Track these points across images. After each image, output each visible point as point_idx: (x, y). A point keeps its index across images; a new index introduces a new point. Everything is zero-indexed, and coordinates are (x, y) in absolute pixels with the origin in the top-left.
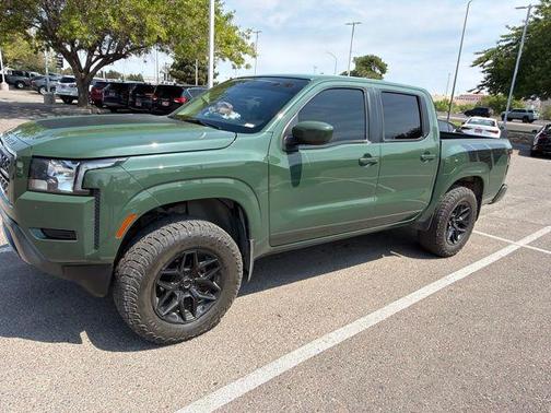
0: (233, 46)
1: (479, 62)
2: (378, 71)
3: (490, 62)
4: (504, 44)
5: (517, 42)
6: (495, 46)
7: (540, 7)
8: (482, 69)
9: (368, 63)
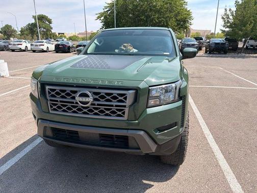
1: (98, 18)
2: (47, 23)
4: (106, 10)
5: (112, 12)
6: (103, 11)
9: (42, 18)
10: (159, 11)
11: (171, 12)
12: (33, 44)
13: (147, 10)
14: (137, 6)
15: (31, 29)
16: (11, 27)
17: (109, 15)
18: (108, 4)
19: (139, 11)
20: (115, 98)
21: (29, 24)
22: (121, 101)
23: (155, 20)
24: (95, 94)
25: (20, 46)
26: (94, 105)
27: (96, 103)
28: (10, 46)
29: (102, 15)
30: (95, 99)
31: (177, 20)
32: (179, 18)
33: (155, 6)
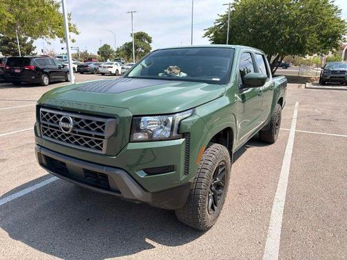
0: (58, 28)
1: (207, 35)
2: (147, 42)
3: (212, 35)
4: (218, 24)
5: (225, 27)
6: (213, 26)
7: (234, 4)
8: (209, 39)
9: (140, 37)
10: (292, 24)
11: (312, 24)
12: (125, 67)
13: (273, 22)
14: (259, 18)
15: (128, 50)
16: (109, 47)
17: (221, 31)
18: (221, 16)
19: (262, 24)
20: (93, 126)
21: (126, 44)
22: (99, 130)
23: (285, 36)
24: (77, 119)
25: (110, 70)
26: (75, 132)
27: (77, 130)
28: (100, 69)
29: (211, 30)
30: (76, 126)
31: (321, 35)
32: (324, 32)
33: (286, 17)
